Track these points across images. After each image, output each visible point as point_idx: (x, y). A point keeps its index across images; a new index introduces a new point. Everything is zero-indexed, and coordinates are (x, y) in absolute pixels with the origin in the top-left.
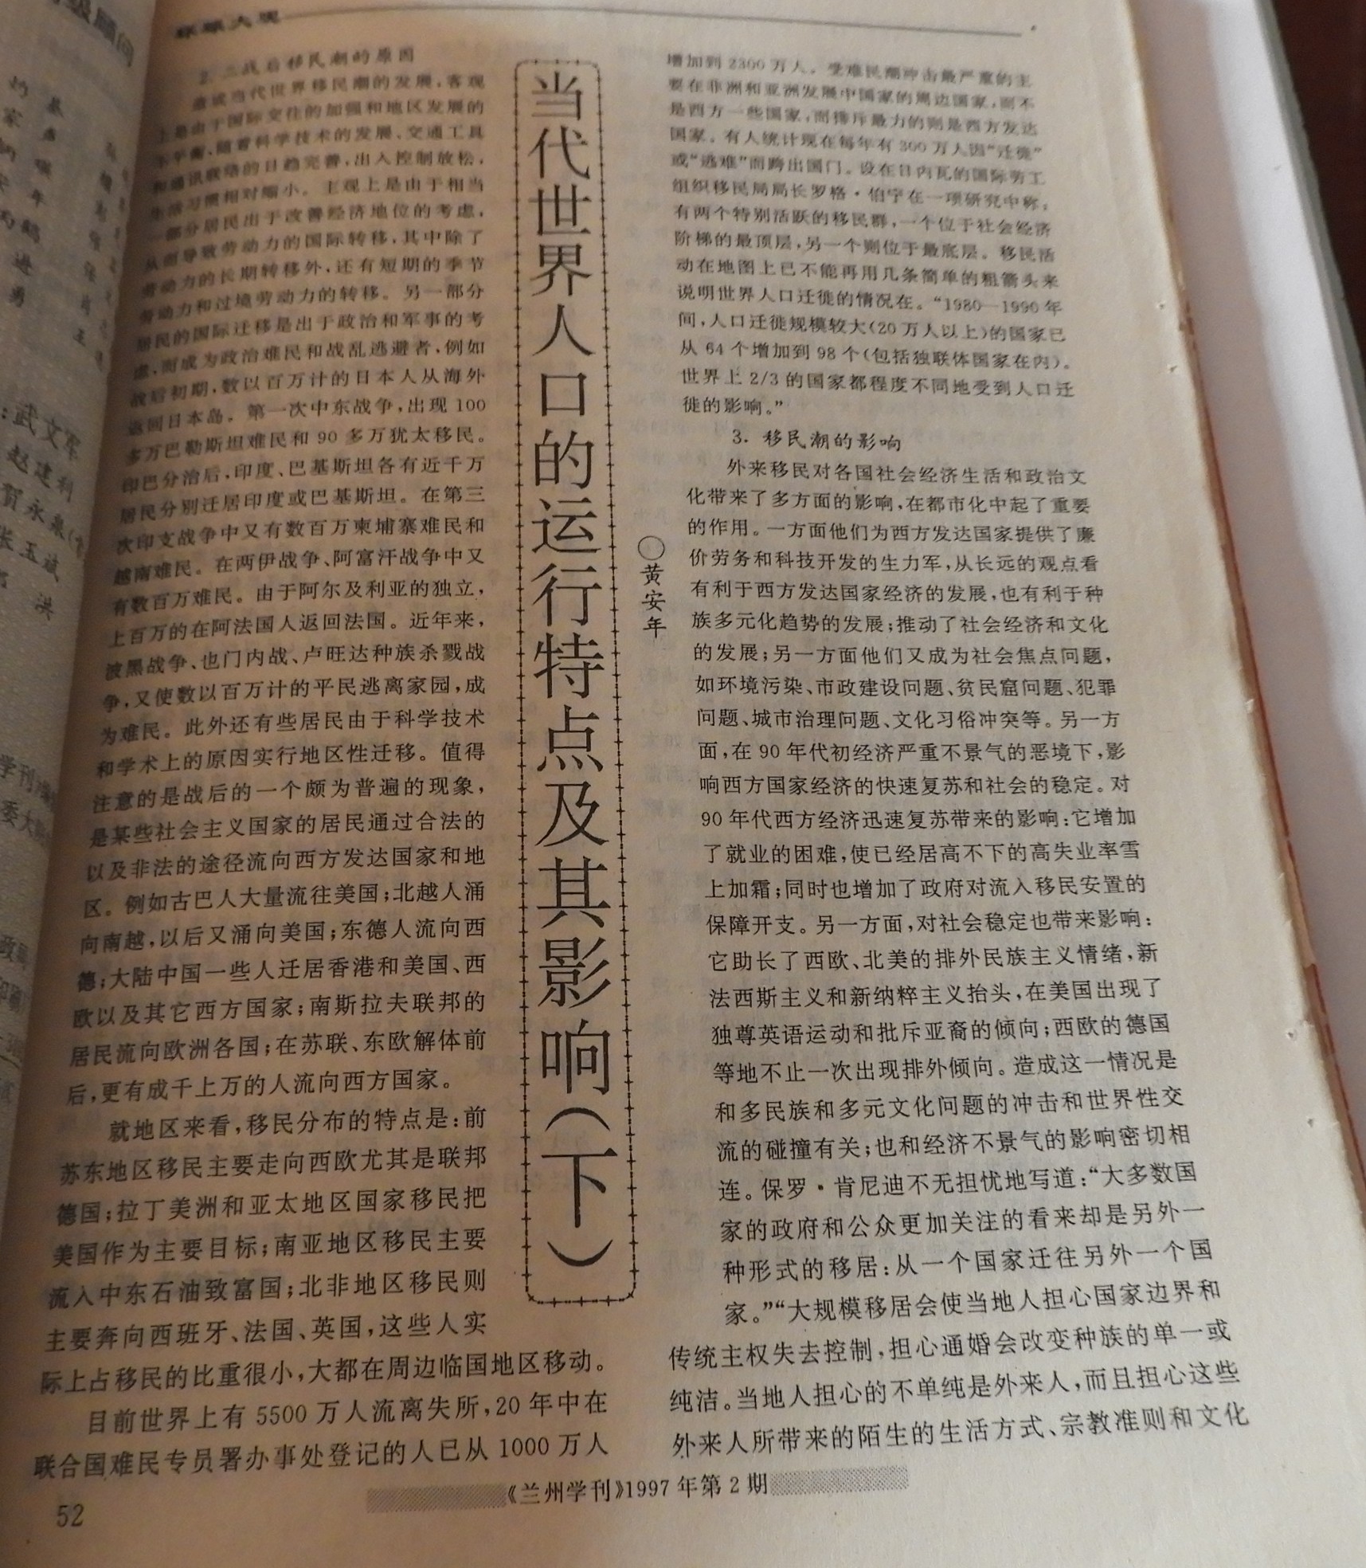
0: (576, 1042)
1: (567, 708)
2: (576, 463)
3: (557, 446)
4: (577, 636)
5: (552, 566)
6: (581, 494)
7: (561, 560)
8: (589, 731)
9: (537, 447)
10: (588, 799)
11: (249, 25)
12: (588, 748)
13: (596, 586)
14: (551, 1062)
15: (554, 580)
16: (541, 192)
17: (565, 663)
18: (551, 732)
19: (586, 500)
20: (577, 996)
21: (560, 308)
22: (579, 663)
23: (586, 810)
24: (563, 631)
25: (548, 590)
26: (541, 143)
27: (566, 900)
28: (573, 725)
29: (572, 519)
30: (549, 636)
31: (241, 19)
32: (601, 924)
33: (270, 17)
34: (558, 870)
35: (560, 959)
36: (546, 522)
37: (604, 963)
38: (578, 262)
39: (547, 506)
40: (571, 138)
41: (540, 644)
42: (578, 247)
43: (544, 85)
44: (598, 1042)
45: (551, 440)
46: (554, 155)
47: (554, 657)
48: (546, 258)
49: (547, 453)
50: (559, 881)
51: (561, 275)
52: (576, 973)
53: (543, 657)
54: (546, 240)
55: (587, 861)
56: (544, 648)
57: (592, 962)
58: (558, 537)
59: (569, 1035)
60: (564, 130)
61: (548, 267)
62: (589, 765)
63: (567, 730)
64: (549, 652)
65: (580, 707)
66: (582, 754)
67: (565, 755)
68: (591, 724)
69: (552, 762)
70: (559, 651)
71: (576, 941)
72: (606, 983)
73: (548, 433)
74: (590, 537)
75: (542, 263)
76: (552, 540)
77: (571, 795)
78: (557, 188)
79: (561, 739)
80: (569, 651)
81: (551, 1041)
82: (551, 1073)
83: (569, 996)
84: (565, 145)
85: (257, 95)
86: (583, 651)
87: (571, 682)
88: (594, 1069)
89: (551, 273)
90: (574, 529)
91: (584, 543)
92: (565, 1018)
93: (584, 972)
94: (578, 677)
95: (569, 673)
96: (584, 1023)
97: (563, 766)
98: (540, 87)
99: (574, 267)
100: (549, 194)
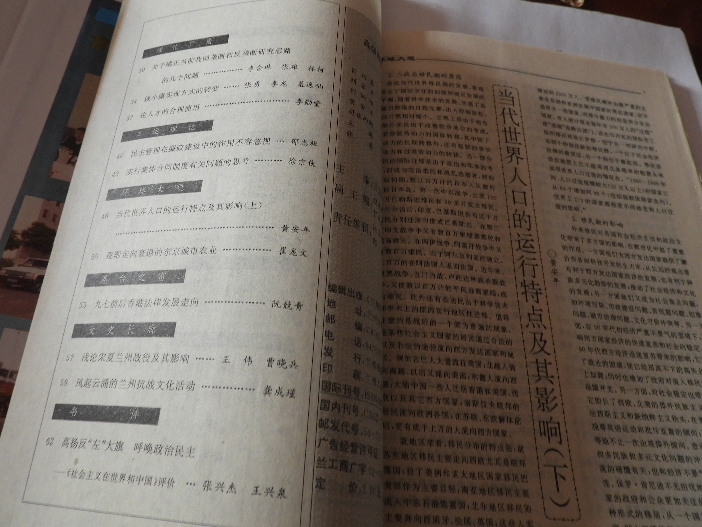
0: (550, 425)
1: (533, 307)
2: (526, 222)
3: (519, 215)
4: (533, 282)
5: (523, 257)
6: (528, 233)
7: (525, 255)
8: (541, 315)
9: (514, 215)
10: (543, 339)
11: (404, 60)
12: (541, 321)
13: (537, 265)
14: (543, 431)
15: (524, 261)
16: (505, 129)
17: (530, 291)
18: (529, 314)
19: (530, 235)
20: (548, 408)
21: (516, 169)
22: (534, 291)
23: (543, 343)
24: (529, 279)
25: (522, 265)
26: (503, 113)
27: (541, 374)
28: (536, 312)
29: (527, 241)
30: (524, 281)
31: (401, 58)
32: (552, 383)
33: (411, 58)
34: (537, 363)
35: (542, 395)
36: (519, 241)
37: (555, 398)
38: (519, 154)
39: (519, 235)
40: (512, 112)
41: (522, 283)
42: (519, 149)
43: (502, 93)
44: (557, 426)
45: (518, 213)
46: (507, 117)
47: (527, 288)
48: (509, 151)
49: (517, 217)
50: (538, 367)
51: (514, 157)
52: (547, 401)
53: (523, 288)
54: (509, 145)
55: (545, 361)
56: (523, 284)
57: (551, 396)
58: (524, 247)
59: (547, 422)
60: (510, 109)
61: (510, 154)
62: (542, 327)
63: (534, 314)
64: (525, 286)
65: (537, 307)
66: (539, 323)
67: (535, 323)
68: (541, 312)
69: (530, 325)
70: (528, 286)
71: (545, 389)
72: (556, 405)
73: (516, 210)
74: (533, 248)
75: (508, 152)
76: (522, 248)
77: (538, 337)
78: (510, 128)
79: (532, 317)
80: (531, 286)
81: (542, 424)
82: (543, 435)
83: (546, 408)
84: (510, 114)
85: (410, 83)
86: (535, 287)
87: (533, 297)
88: (556, 435)
89: (511, 156)
90: (528, 244)
91: (531, 249)
92: (545, 416)
93: (549, 400)
94: (535, 295)
95: (532, 294)
96: (551, 418)
97: (534, 326)
98: (501, 94)
99: (518, 155)
100: (508, 130)
